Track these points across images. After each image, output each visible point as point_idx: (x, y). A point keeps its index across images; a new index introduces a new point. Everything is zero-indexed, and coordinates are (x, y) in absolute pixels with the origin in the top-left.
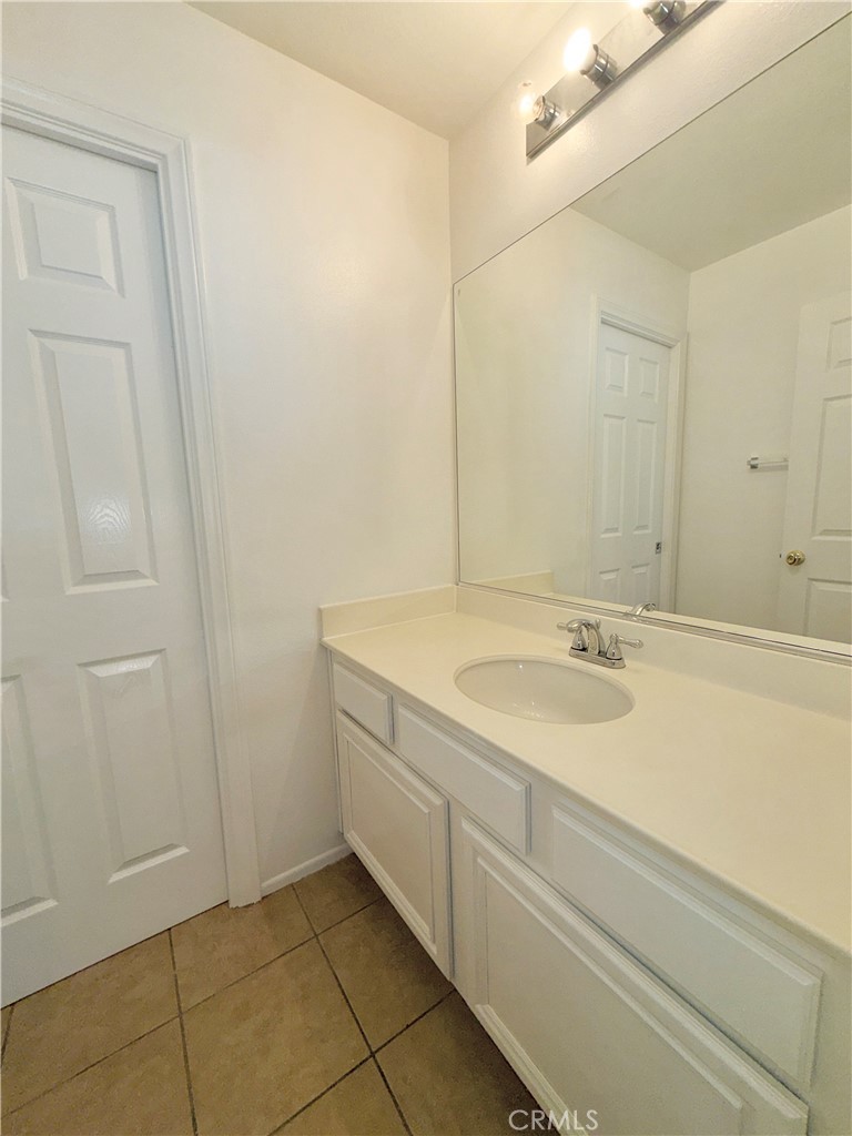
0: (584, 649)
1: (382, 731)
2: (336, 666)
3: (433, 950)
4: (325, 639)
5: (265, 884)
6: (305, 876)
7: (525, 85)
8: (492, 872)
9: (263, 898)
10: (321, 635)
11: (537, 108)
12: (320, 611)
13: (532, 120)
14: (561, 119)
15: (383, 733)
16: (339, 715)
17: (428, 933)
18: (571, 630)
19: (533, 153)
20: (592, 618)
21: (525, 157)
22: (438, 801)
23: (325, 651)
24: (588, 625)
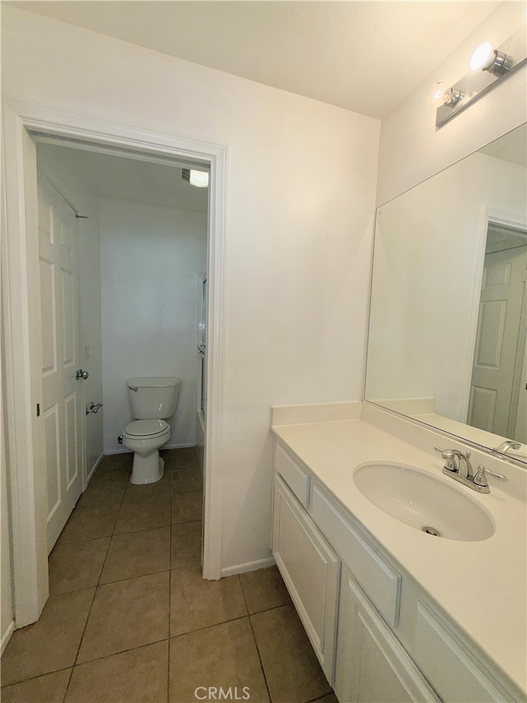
0: (455, 471)
1: (303, 498)
2: (278, 445)
3: (322, 658)
4: (273, 427)
5: (223, 570)
6: (246, 571)
7: (439, 83)
8: (366, 626)
9: (222, 578)
10: (271, 424)
11: (446, 96)
12: (272, 408)
13: (443, 104)
14: (465, 100)
15: (303, 499)
16: (277, 476)
17: (319, 646)
18: (445, 457)
19: (441, 124)
20: (465, 448)
21: (435, 127)
22: (334, 560)
23: (272, 434)
24: (460, 455)
